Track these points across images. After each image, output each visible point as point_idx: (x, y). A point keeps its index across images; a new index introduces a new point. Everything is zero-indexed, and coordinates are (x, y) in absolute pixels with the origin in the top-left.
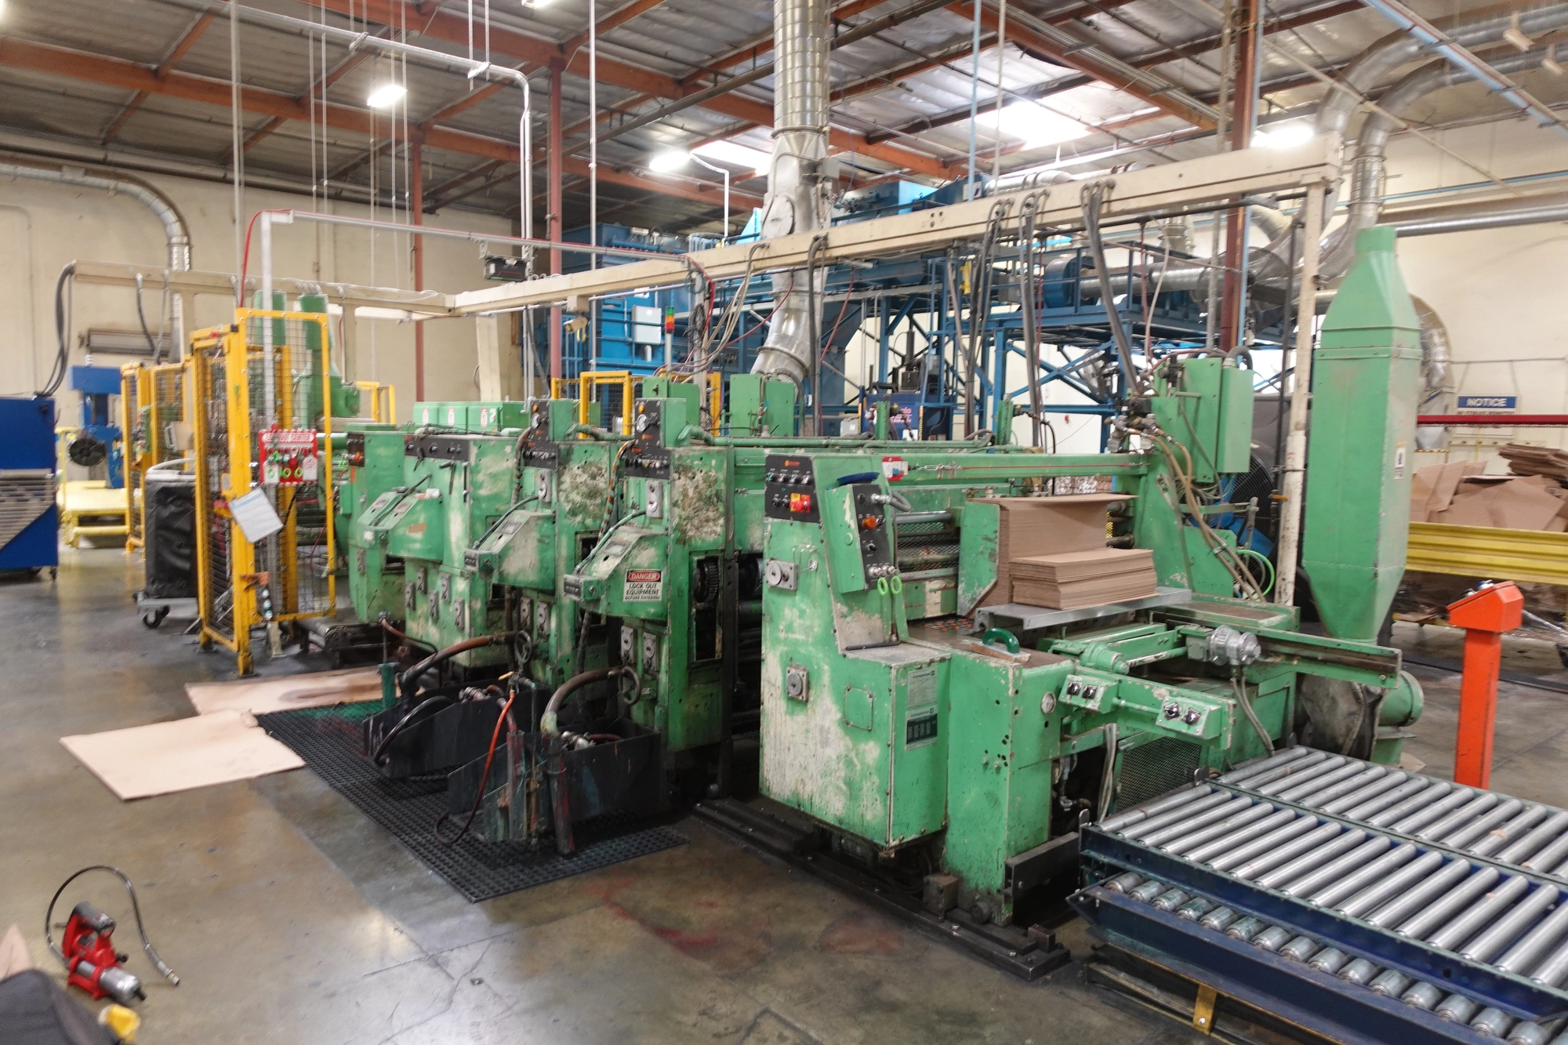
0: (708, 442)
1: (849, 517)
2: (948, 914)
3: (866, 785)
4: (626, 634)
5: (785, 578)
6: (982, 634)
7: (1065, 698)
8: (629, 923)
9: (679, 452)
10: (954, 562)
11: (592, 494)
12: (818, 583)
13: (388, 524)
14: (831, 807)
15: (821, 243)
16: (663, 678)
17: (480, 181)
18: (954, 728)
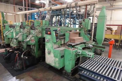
0: (39, 26)
1: (54, 34)
2: (65, 75)
3: (57, 63)
4: (31, 46)
5: (48, 41)
6: (68, 46)
7: (77, 53)
8: (31, 78)
9: (36, 27)
10: (65, 38)
11: (28, 31)
12: (51, 41)
13: (7, 34)
14: (53, 64)
15: (51, 8)
16: (35, 51)
17: (20, 3)
18: (65, 56)
